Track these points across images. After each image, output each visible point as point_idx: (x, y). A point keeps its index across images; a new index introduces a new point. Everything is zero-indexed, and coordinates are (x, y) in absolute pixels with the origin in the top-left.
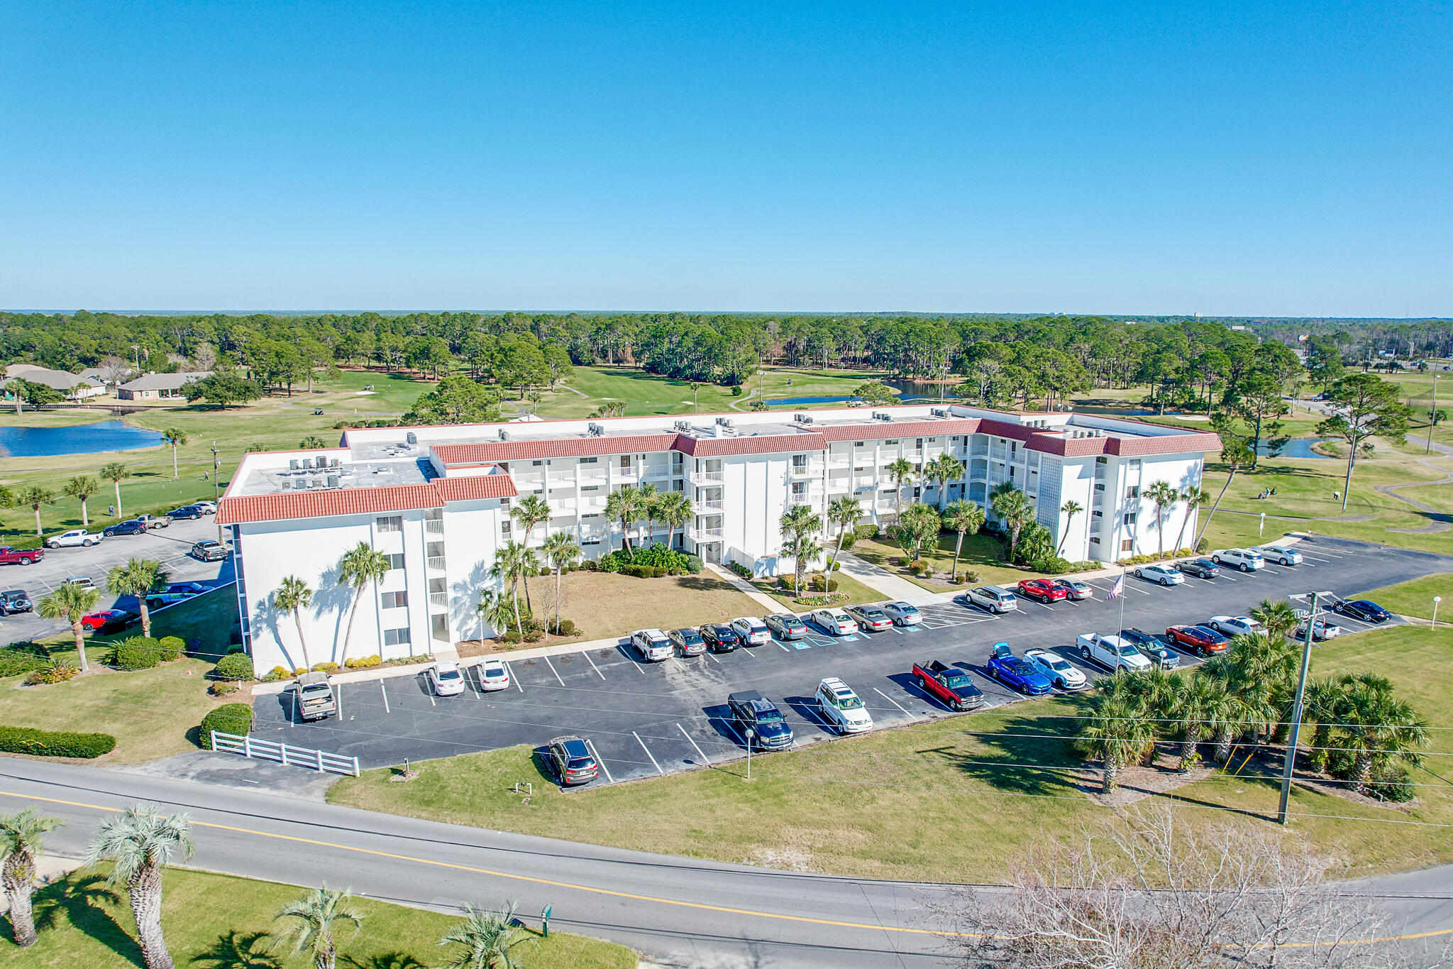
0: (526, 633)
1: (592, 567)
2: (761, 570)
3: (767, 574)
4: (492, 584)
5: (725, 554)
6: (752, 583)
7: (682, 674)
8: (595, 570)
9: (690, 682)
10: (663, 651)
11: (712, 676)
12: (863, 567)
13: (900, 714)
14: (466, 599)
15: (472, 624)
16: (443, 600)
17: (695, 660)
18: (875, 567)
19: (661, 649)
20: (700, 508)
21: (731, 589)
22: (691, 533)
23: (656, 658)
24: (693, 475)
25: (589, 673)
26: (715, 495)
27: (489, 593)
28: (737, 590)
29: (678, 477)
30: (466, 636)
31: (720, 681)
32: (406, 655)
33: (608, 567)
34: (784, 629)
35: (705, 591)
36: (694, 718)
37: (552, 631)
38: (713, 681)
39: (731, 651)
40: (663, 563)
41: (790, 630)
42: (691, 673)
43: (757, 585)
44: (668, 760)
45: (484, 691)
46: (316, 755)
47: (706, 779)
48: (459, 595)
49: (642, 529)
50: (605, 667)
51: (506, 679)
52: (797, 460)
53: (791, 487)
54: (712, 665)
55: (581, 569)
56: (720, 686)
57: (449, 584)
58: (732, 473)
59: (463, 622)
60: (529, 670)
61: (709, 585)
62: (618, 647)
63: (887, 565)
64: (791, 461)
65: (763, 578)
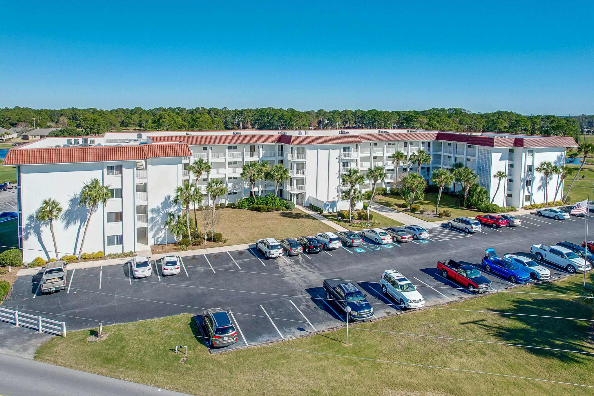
0: (193, 240)
1: (232, 206)
2: (327, 208)
3: (331, 211)
4: (174, 210)
5: (306, 200)
6: (323, 215)
7: (289, 267)
8: (234, 208)
9: (295, 271)
10: (277, 251)
11: (309, 268)
12: (383, 208)
13: (438, 296)
14: (159, 218)
15: (162, 234)
16: (145, 219)
17: (296, 258)
18: (389, 208)
19: (276, 250)
20: (294, 174)
21: (311, 218)
22: (288, 188)
23: (273, 256)
24: (289, 155)
25: (231, 265)
26: (302, 166)
27: (173, 215)
28: (315, 219)
29: (280, 158)
30: (157, 241)
31: (314, 271)
32: (120, 252)
33: (242, 206)
34: (348, 239)
35: (297, 219)
36: (301, 296)
37: (209, 240)
38: (310, 271)
39: (318, 252)
40: (272, 204)
41: (353, 240)
42: (295, 266)
43: (326, 217)
44: (287, 328)
45: (164, 276)
46: (37, 320)
47: (315, 343)
48: (155, 216)
49: (260, 186)
50: (241, 261)
51: (178, 268)
52: (344, 149)
53: (341, 164)
54: (307, 261)
55: (227, 207)
56: (314, 274)
57: (149, 209)
58: (310, 155)
59: (157, 233)
60: (194, 262)
61: (299, 216)
62: (248, 249)
63: (396, 207)
64: (342, 150)
65: (329, 213)
